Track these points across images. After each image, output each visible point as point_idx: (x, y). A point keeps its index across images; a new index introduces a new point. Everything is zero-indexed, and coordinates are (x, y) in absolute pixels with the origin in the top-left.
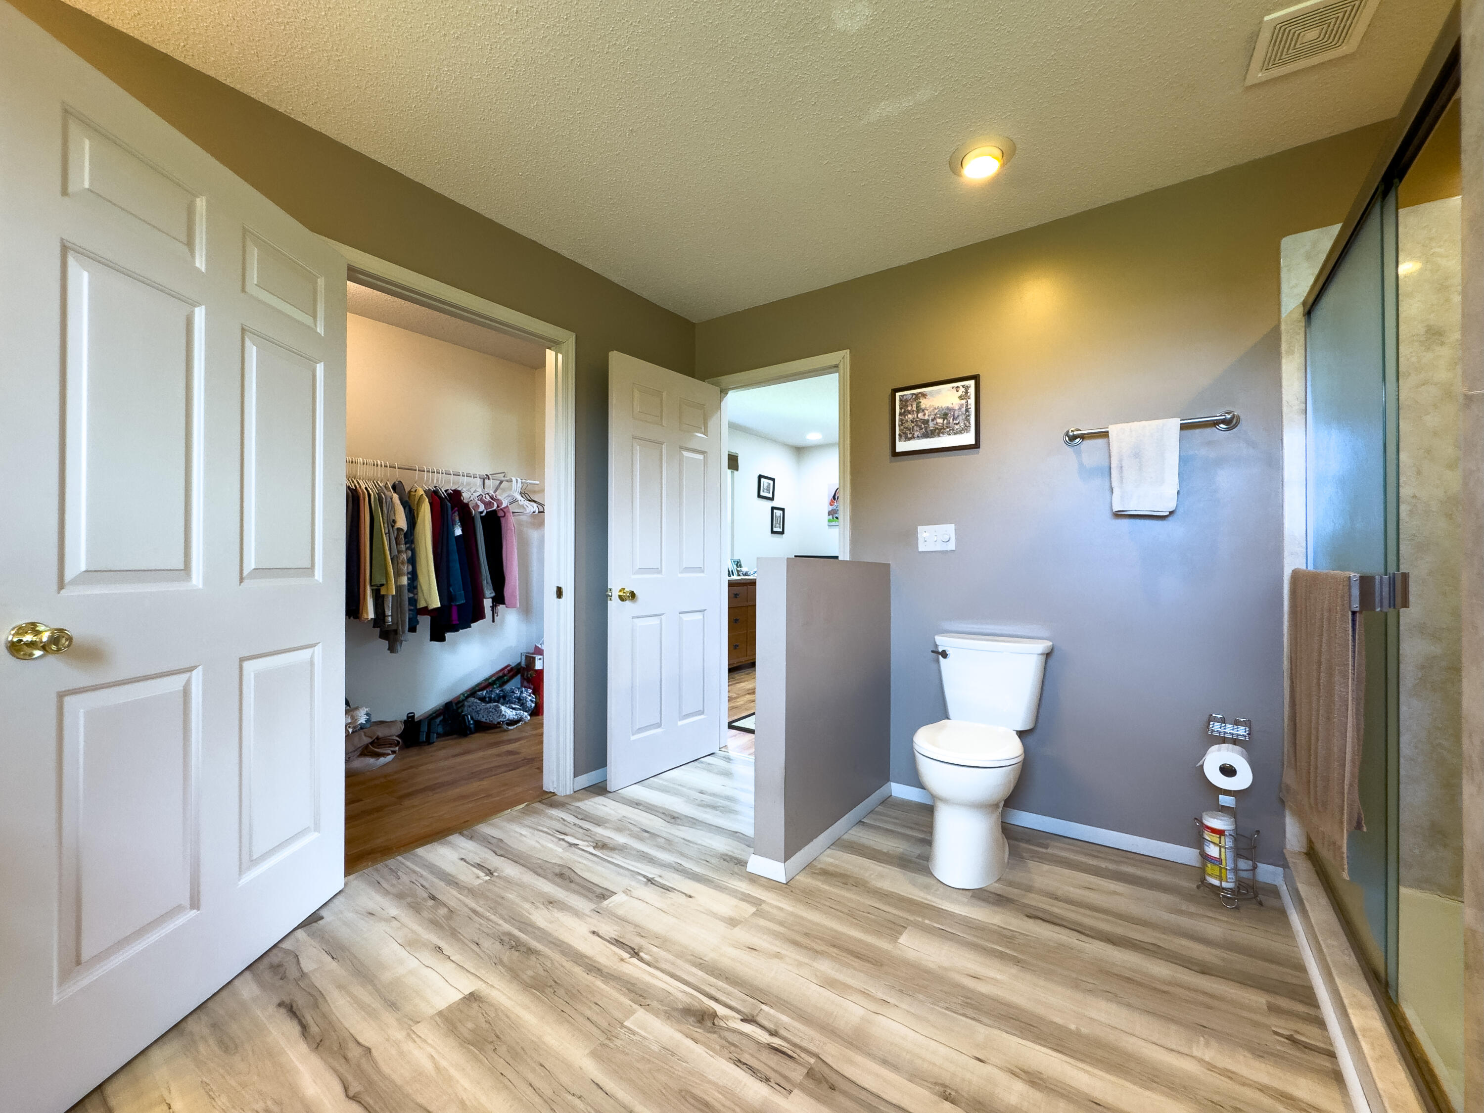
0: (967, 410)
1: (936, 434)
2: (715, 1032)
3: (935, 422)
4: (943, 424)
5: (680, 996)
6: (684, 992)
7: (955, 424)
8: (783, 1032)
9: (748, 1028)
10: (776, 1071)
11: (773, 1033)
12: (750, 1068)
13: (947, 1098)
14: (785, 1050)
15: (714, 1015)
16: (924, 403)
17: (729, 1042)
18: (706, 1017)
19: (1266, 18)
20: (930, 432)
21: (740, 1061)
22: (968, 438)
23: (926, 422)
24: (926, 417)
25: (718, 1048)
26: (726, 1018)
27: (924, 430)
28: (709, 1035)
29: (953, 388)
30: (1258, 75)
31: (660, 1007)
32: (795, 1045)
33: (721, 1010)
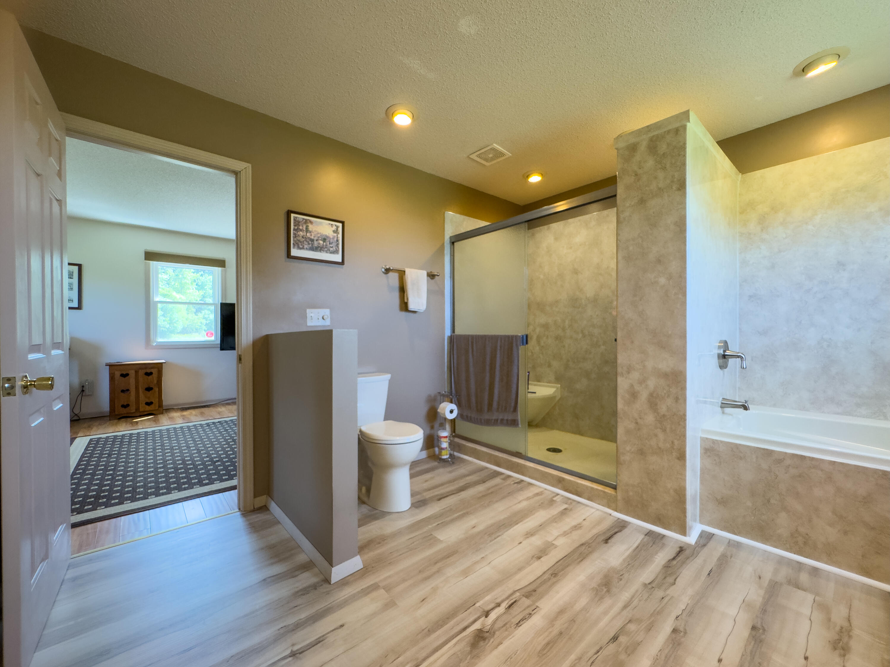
0: (337, 241)
1: (319, 250)
2: (494, 633)
3: (318, 242)
4: (323, 244)
5: (458, 648)
6: (455, 644)
7: (330, 247)
8: (498, 601)
9: (493, 616)
10: (524, 610)
11: (498, 605)
12: (522, 620)
13: (539, 558)
14: (510, 603)
15: (480, 631)
16: (311, 227)
17: (503, 627)
18: (481, 635)
19: (494, 145)
20: (315, 248)
21: (517, 624)
22: (338, 258)
23: (312, 240)
24: (312, 237)
25: (507, 633)
26: (483, 624)
27: (311, 245)
28: (495, 636)
29: (329, 224)
30: (474, 156)
31: (467, 662)
32: (507, 598)
33: (477, 626)
